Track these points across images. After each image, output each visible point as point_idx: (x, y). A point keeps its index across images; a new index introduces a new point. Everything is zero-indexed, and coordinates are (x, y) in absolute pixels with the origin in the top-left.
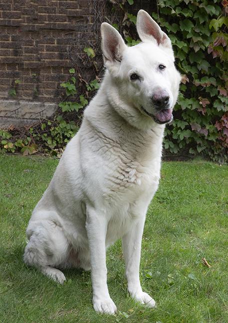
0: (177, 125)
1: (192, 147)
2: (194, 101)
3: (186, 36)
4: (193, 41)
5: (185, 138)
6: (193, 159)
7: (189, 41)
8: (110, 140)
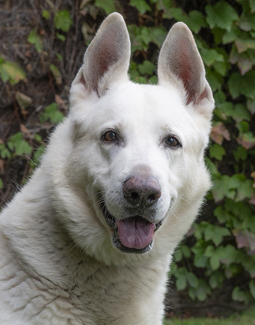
0: (203, 235)
1: (239, 285)
2: (243, 181)
3: (221, 38)
4: (236, 50)
5: (222, 264)
6: (241, 313)
7: (228, 49)
8: (48, 283)
